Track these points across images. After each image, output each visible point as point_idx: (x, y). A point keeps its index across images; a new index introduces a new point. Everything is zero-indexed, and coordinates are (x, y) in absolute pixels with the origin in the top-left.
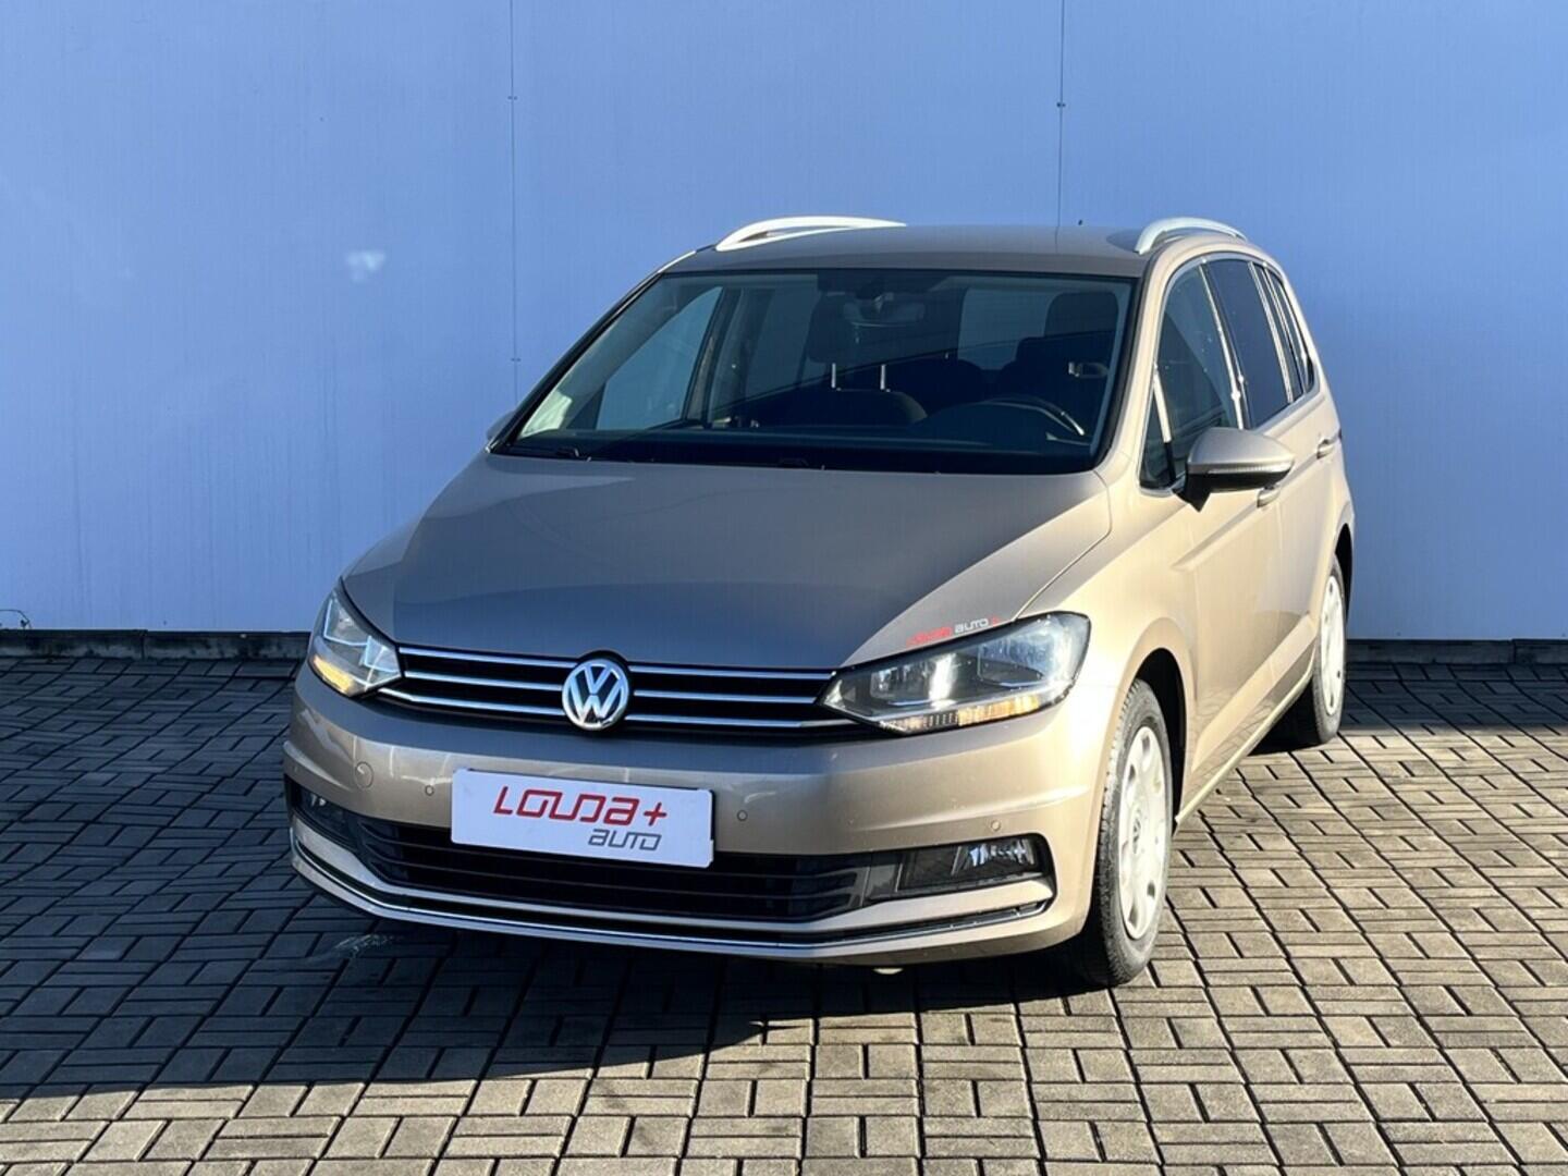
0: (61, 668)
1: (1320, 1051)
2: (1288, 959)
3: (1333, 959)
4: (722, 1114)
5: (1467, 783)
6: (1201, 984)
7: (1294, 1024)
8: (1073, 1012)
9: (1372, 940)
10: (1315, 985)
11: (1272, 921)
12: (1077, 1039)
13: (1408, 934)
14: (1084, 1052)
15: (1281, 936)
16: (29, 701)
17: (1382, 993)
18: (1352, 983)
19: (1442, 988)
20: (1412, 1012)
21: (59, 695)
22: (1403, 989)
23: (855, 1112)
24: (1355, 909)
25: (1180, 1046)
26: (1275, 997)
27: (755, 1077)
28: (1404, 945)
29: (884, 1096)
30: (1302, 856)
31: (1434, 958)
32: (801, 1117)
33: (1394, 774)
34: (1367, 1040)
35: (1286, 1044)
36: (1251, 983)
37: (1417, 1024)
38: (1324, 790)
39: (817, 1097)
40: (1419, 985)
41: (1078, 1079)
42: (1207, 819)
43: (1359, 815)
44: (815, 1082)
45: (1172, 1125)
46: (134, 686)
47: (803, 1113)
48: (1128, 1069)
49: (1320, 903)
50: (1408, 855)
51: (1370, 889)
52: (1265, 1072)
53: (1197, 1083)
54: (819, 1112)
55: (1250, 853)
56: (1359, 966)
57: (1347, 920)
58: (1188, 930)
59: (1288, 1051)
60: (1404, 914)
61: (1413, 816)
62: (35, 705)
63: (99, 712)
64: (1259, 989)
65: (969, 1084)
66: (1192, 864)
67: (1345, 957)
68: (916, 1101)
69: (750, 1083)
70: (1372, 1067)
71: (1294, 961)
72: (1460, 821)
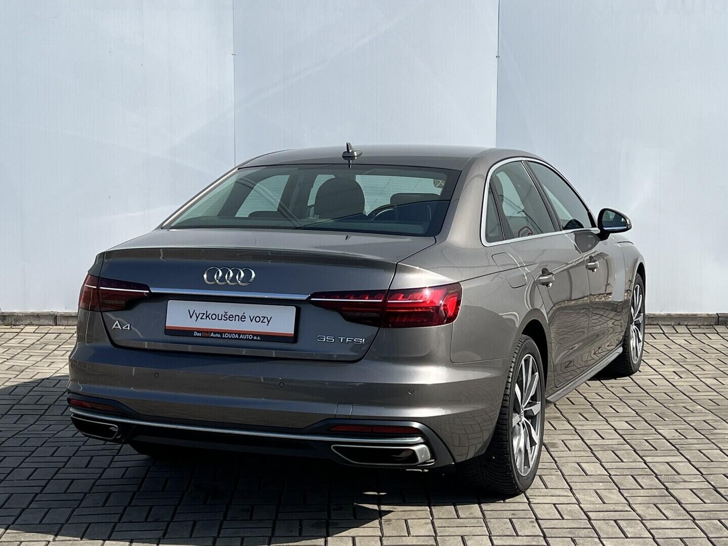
0: (18, 331)
1: (673, 505)
2: (645, 463)
3: (666, 463)
4: (396, 535)
5: (709, 381)
6: (606, 473)
7: (656, 492)
8: (549, 487)
9: (683, 454)
10: (662, 475)
11: (633, 445)
12: (555, 500)
13: (699, 450)
14: (560, 505)
15: (638, 452)
16: (6, 346)
17: (694, 478)
18: (679, 474)
19: (722, 475)
20: (712, 487)
21: (19, 343)
22: (704, 476)
23: (458, 534)
24: (671, 439)
25: (604, 503)
26: (644, 480)
27: (406, 518)
28: (699, 456)
29: (470, 527)
30: (640, 416)
31: (715, 462)
32: (433, 536)
33: (672, 377)
34: (694, 500)
35: (656, 502)
36: (632, 474)
37: (715, 492)
38: (641, 385)
39: (438, 527)
40: (711, 474)
41: (561, 518)
42: (588, 399)
43: (661, 397)
44: (435, 520)
45: (611, 539)
46: (55, 339)
47: (434, 535)
48: (583, 514)
49: (654, 437)
50: (690, 414)
51: (676, 430)
52: (650, 515)
53: (618, 520)
54: (442, 535)
55: (613, 414)
56: (680, 466)
57: (669, 444)
58: (593, 449)
59: (658, 505)
60: (695, 441)
61: (688, 398)
62: (9, 348)
63: (40, 351)
64: (635, 476)
65: (508, 520)
66: (588, 420)
67: (671, 462)
68: (486, 528)
69: (404, 521)
70: (701, 513)
71: (648, 464)
72: (710, 400)
